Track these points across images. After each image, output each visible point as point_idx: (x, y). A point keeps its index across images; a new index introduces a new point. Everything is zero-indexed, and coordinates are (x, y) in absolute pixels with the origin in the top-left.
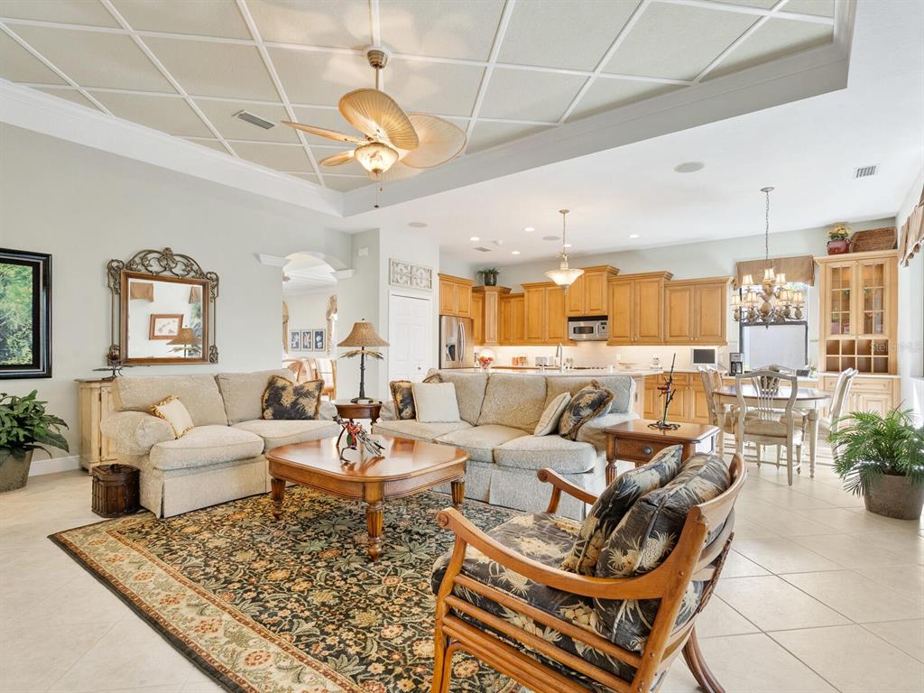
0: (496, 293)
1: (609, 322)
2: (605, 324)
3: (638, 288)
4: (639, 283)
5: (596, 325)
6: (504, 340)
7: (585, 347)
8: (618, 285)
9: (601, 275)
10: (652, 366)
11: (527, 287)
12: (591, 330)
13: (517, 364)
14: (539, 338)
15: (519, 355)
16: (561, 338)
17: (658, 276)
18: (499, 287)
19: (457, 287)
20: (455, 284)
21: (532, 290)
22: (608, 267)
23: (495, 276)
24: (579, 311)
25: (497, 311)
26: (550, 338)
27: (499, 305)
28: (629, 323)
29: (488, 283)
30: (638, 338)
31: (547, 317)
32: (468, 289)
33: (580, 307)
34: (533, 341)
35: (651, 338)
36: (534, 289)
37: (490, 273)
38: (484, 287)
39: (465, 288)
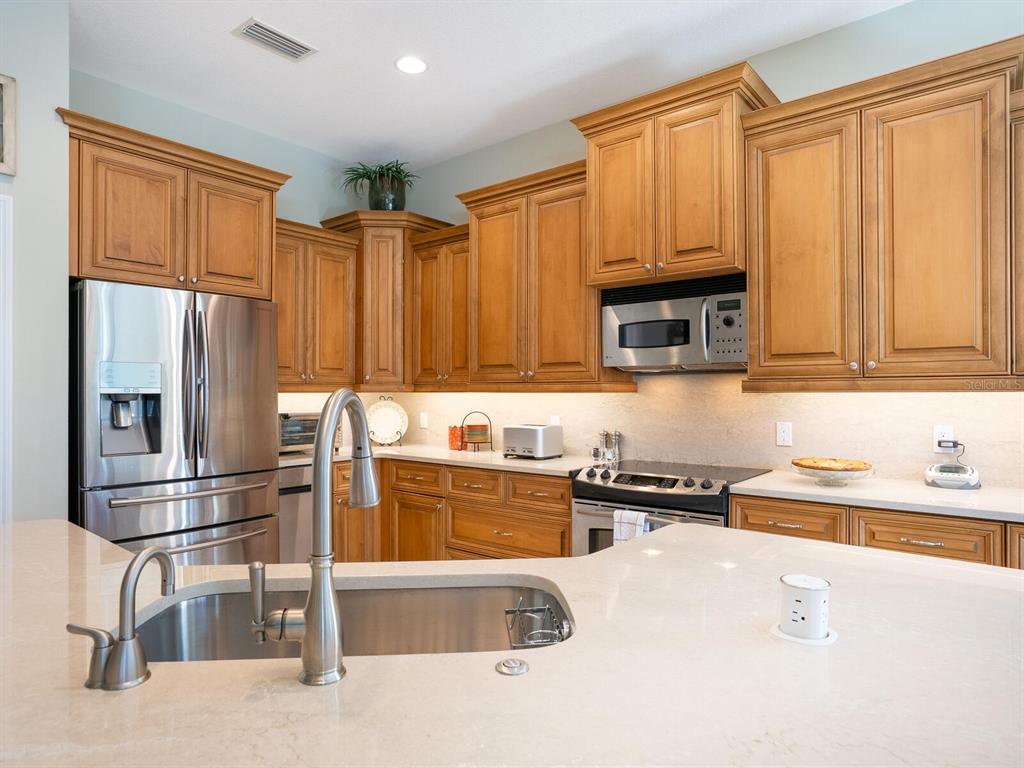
0: (398, 233)
1: (752, 298)
2: (736, 305)
3: (875, 141)
4: (883, 120)
5: (700, 311)
6: (424, 376)
7: (663, 393)
8: (785, 145)
9: (716, 113)
10: (933, 474)
11: (477, 200)
12: (679, 332)
13: (463, 447)
14: (511, 366)
15: (468, 422)
16: (578, 363)
17: (984, 71)
18: (410, 214)
19: (193, 186)
20: (180, 173)
21: (488, 210)
22: (745, 74)
23: (402, 184)
24: (633, 260)
25: (399, 288)
26: (543, 365)
27: (408, 270)
28: (838, 296)
29: (377, 205)
30: (882, 356)
31: (534, 294)
32: (259, 200)
33: (638, 248)
34: (495, 376)
35: (951, 356)
36: (496, 208)
37: (382, 175)
38: (367, 216)
39: (242, 195)
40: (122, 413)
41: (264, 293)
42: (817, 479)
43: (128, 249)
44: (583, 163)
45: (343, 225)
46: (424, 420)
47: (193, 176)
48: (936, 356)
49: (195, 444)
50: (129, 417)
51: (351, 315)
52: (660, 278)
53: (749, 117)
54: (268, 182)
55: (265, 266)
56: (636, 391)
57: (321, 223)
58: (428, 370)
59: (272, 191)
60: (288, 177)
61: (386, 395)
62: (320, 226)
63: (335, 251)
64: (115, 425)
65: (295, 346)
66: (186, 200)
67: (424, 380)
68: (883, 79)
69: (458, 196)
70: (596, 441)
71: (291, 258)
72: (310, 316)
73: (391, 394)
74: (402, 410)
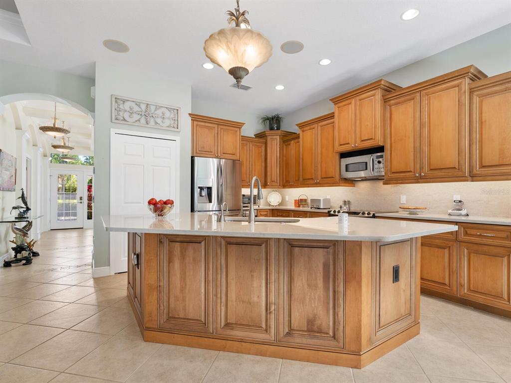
0: (278, 137)
1: (387, 153)
2: (381, 157)
3: (425, 102)
5: (371, 159)
7: (363, 186)
8: (396, 104)
11: (302, 126)
12: (364, 166)
13: (299, 206)
14: (312, 179)
15: (300, 198)
16: (333, 177)
17: (459, 77)
18: (282, 131)
19: (219, 129)
20: (216, 126)
21: (305, 129)
22: (382, 82)
23: (279, 122)
24: (348, 144)
25: (278, 155)
26: (322, 178)
27: (281, 149)
28: (413, 153)
29: (272, 129)
30: (426, 171)
31: (320, 155)
32: (236, 131)
33: (350, 140)
34: (308, 182)
35: (447, 171)
36: (308, 128)
37: (273, 119)
38: (268, 132)
39: (232, 130)
40: (203, 192)
41: (238, 158)
42: (408, 213)
43: (204, 148)
44: (333, 113)
45: (260, 136)
46: (287, 198)
47: (220, 127)
48: (443, 171)
49: (220, 201)
50: (204, 193)
51: (263, 164)
52: (356, 149)
53: (385, 95)
54: (239, 126)
55: (238, 150)
56: (354, 186)
57: (255, 135)
58: (287, 181)
59: (240, 128)
60: (244, 124)
61: (274, 189)
62: (254, 137)
63: (258, 144)
64: (201, 196)
65: (246, 174)
66: (218, 133)
67: (286, 184)
68: (426, 82)
69: (296, 125)
70: (341, 203)
71: (245, 148)
72: (251, 165)
73: (276, 189)
74: (280, 195)
